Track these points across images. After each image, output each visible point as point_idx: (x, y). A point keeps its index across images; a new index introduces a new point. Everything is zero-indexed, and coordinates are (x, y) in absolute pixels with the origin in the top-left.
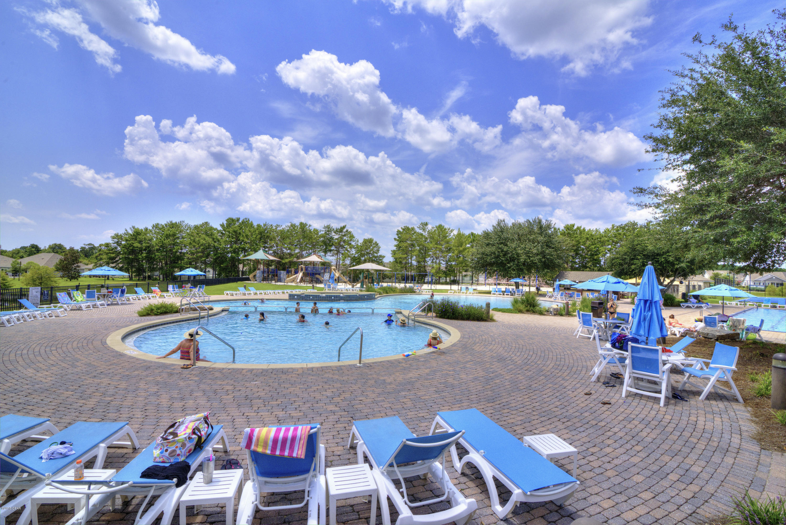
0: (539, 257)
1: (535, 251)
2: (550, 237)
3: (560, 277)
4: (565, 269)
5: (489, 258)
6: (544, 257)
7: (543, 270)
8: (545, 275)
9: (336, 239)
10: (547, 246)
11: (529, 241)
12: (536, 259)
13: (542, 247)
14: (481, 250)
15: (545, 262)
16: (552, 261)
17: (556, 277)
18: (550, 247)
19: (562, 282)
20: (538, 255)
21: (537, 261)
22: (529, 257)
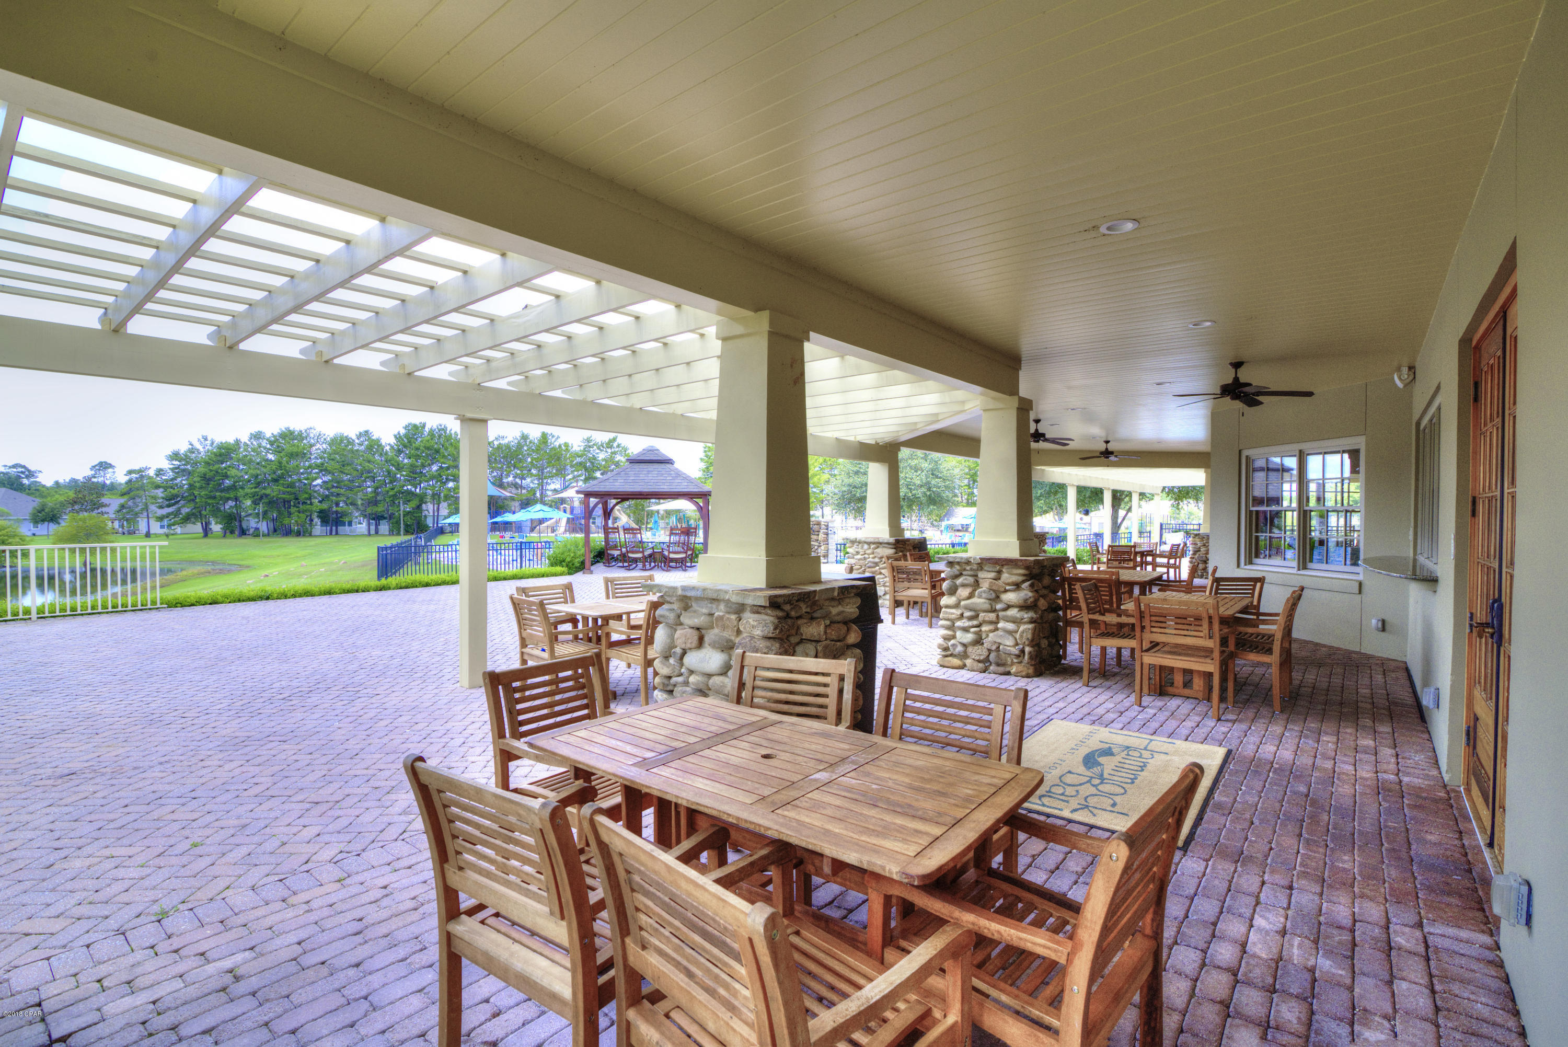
0: (924, 489)
1: (918, 482)
2: (936, 462)
3: (949, 515)
4: (957, 504)
5: (859, 491)
6: (929, 489)
7: (929, 506)
8: (930, 513)
9: (603, 460)
10: (933, 474)
11: (911, 467)
12: (919, 492)
13: (927, 477)
14: (847, 481)
15: (930, 496)
16: (939, 495)
17: (945, 516)
18: (937, 477)
19: (950, 522)
20: (921, 486)
21: (920, 495)
22: (911, 489)
